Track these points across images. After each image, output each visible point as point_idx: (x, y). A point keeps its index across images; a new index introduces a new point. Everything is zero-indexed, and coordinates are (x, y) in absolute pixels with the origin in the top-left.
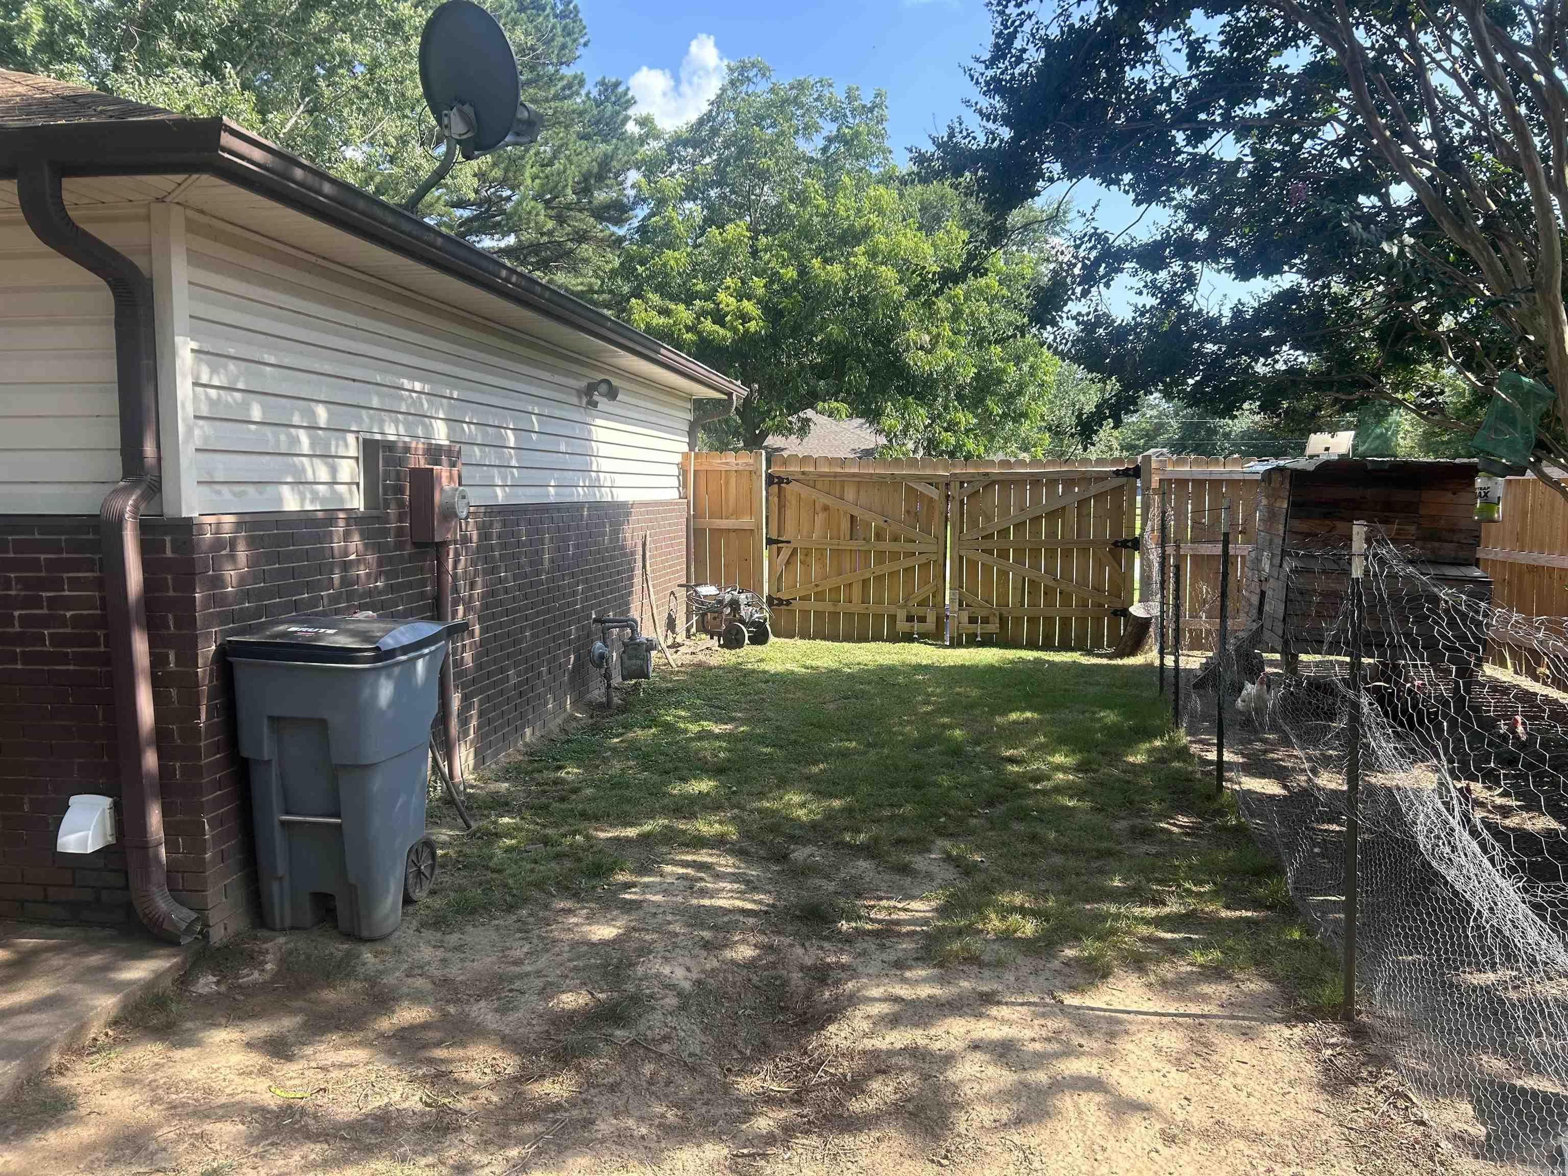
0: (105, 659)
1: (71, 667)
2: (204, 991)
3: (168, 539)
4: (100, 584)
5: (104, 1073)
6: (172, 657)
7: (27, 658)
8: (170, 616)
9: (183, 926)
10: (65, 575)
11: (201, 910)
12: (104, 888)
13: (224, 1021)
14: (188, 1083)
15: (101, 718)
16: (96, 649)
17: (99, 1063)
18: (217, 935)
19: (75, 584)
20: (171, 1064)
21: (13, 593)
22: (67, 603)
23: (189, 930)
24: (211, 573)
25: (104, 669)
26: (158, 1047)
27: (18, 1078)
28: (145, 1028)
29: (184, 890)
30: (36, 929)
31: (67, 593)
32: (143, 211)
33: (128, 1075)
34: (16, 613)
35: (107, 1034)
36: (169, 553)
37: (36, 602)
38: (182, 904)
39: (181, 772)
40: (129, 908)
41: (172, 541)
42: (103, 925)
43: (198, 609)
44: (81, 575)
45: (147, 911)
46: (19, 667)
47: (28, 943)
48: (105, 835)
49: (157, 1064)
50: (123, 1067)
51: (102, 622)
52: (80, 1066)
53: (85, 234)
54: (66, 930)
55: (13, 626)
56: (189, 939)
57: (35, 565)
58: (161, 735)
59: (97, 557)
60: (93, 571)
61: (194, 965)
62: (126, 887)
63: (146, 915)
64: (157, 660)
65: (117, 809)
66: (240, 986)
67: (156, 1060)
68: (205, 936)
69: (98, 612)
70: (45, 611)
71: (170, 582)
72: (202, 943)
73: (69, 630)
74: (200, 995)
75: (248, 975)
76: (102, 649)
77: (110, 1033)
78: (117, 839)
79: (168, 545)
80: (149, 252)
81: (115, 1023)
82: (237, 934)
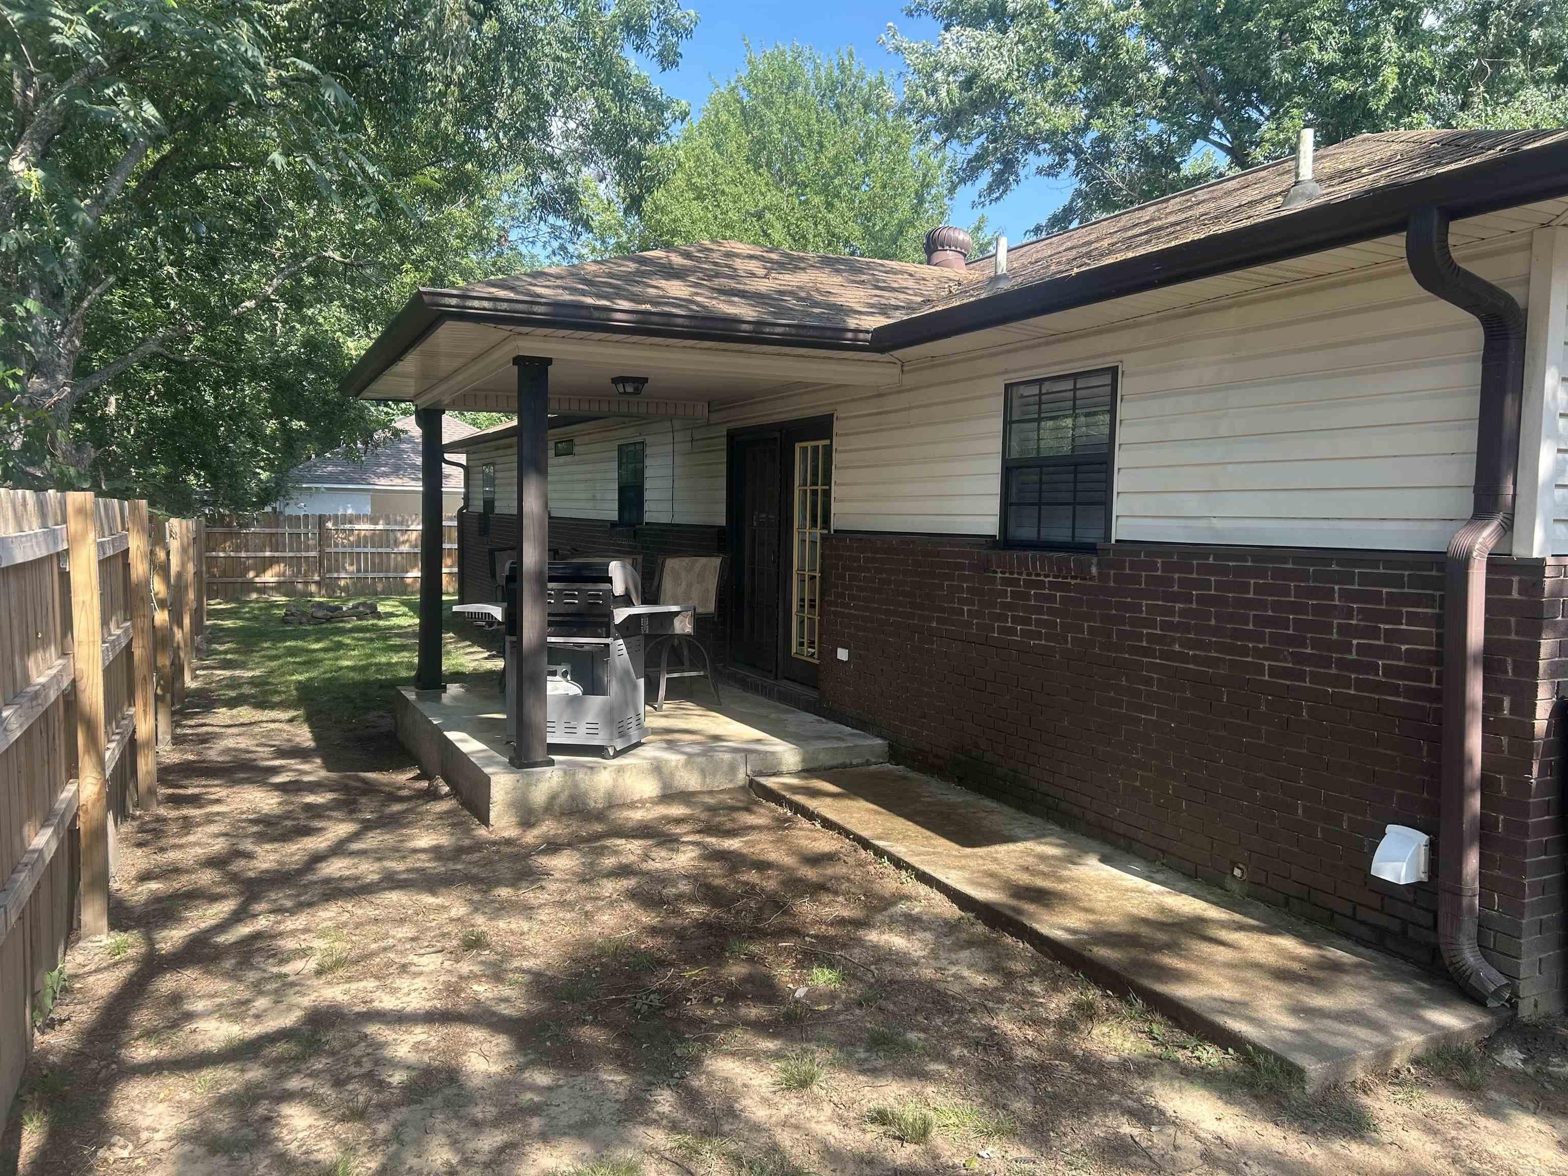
0: (1435, 696)
1: (1401, 700)
2: (1510, 1064)
3: (1515, 579)
4: (1438, 621)
5: (1404, 1108)
6: (1506, 704)
7: (1361, 685)
8: (1509, 660)
9: (1492, 988)
10: (1404, 610)
11: (1513, 978)
12: (1412, 923)
13: (1532, 1106)
14: (1493, 1157)
15: (1425, 753)
16: (1427, 685)
17: (1400, 1096)
18: (1526, 1010)
19: (1413, 619)
20: (1474, 1128)
21: (1354, 622)
22: (1405, 637)
23: (1496, 994)
24: (1560, 618)
25: (1434, 705)
26: (1461, 1105)
27: (1326, 1079)
28: (1447, 1080)
29: (1494, 950)
30: (1344, 942)
31: (1404, 627)
32: (1525, 240)
33: (1430, 1121)
34: (1355, 642)
35: (1409, 1071)
36: (1515, 595)
37: (1374, 633)
38: (1491, 964)
39: (1504, 826)
40: (1435, 952)
41: (1520, 582)
42: (1406, 958)
43: (1542, 656)
44: (1419, 610)
45: (1454, 961)
46: (1352, 692)
47: (1336, 954)
48: (1418, 871)
49: (1459, 1123)
50: (1425, 1110)
51: (1437, 659)
52: (1383, 1092)
53: (1467, 273)
54: (1369, 952)
55: (1351, 653)
56: (1496, 1004)
57: (1376, 597)
58: (1487, 783)
59: (1438, 593)
60: (1433, 607)
61: (1499, 1031)
62: (1435, 927)
63: (1452, 964)
64: (1490, 705)
65: (1433, 848)
66: (1549, 1075)
67: (1459, 1118)
68: (1514, 1007)
69: (1433, 648)
70: (1382, 643)
71: (1513, 625)
72: (1510, 1013)
73: (1402, 663)
74: (1505, 1068)
75: (1559, 1066)
76: (1434, 685)
77: (1413, 1071)
78: (1430, 877)
79: (1515, 586)
80: (1527, 281)
81: (1416, 1062)
82: (1548, 1017)
